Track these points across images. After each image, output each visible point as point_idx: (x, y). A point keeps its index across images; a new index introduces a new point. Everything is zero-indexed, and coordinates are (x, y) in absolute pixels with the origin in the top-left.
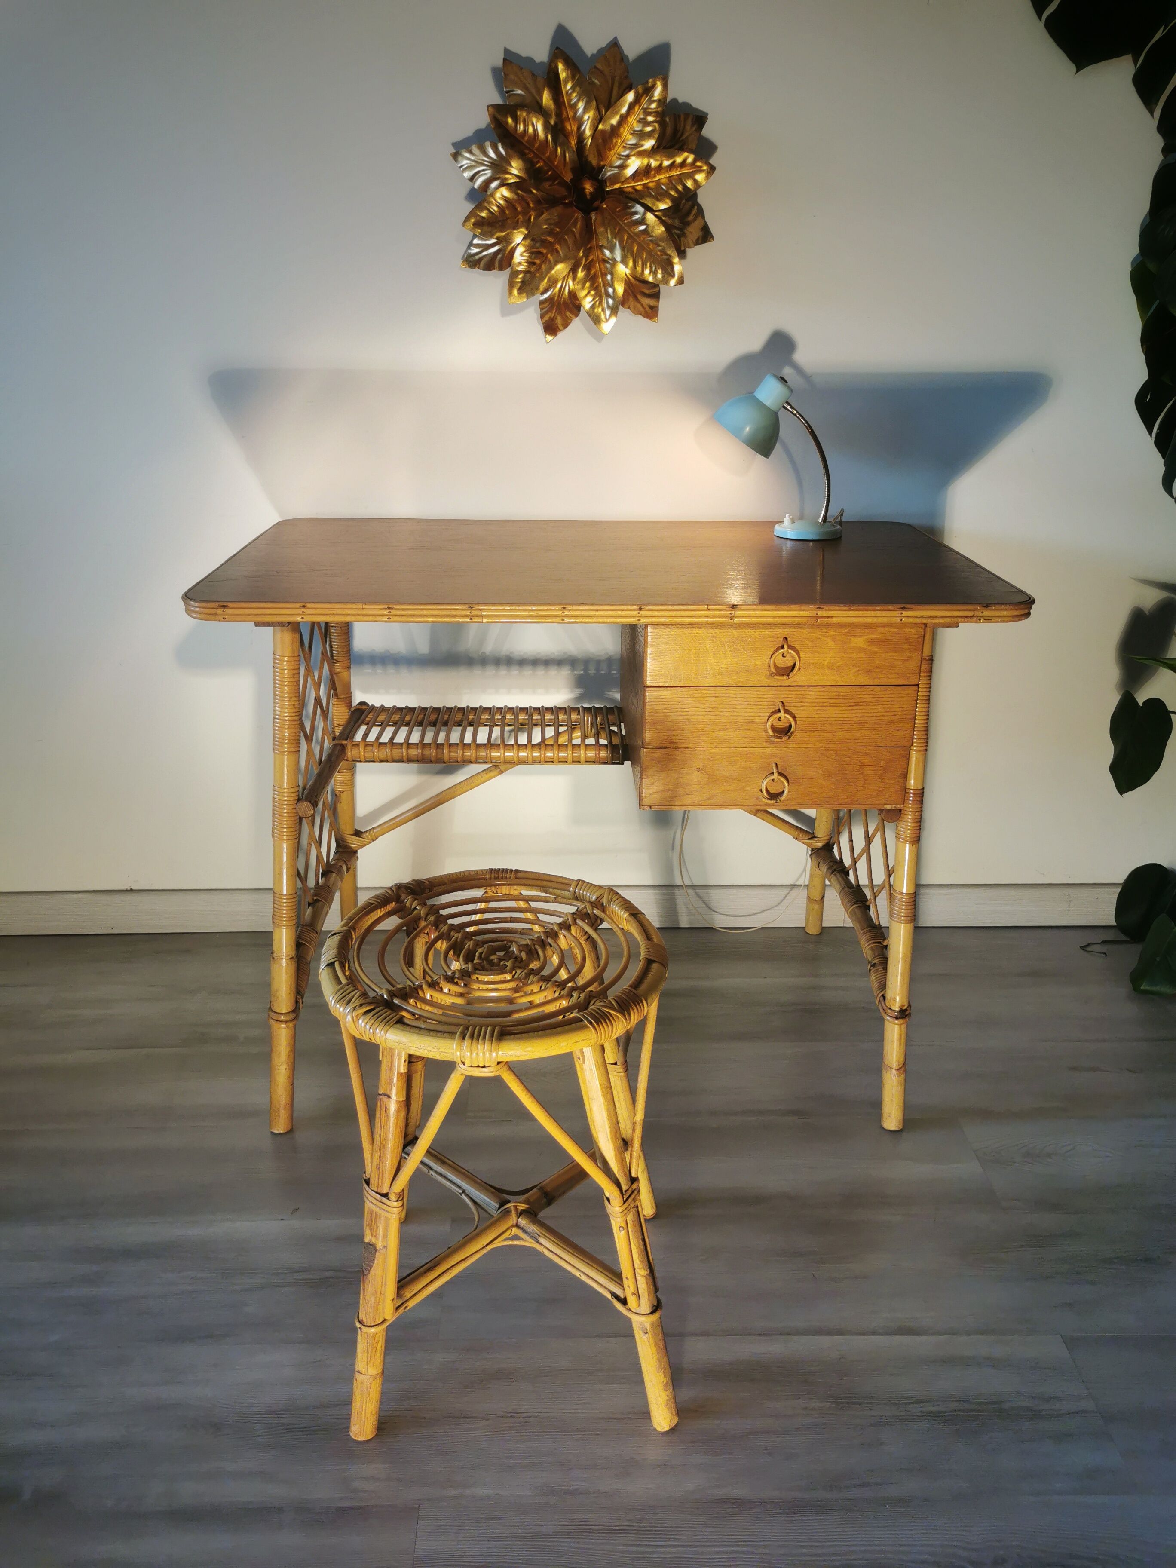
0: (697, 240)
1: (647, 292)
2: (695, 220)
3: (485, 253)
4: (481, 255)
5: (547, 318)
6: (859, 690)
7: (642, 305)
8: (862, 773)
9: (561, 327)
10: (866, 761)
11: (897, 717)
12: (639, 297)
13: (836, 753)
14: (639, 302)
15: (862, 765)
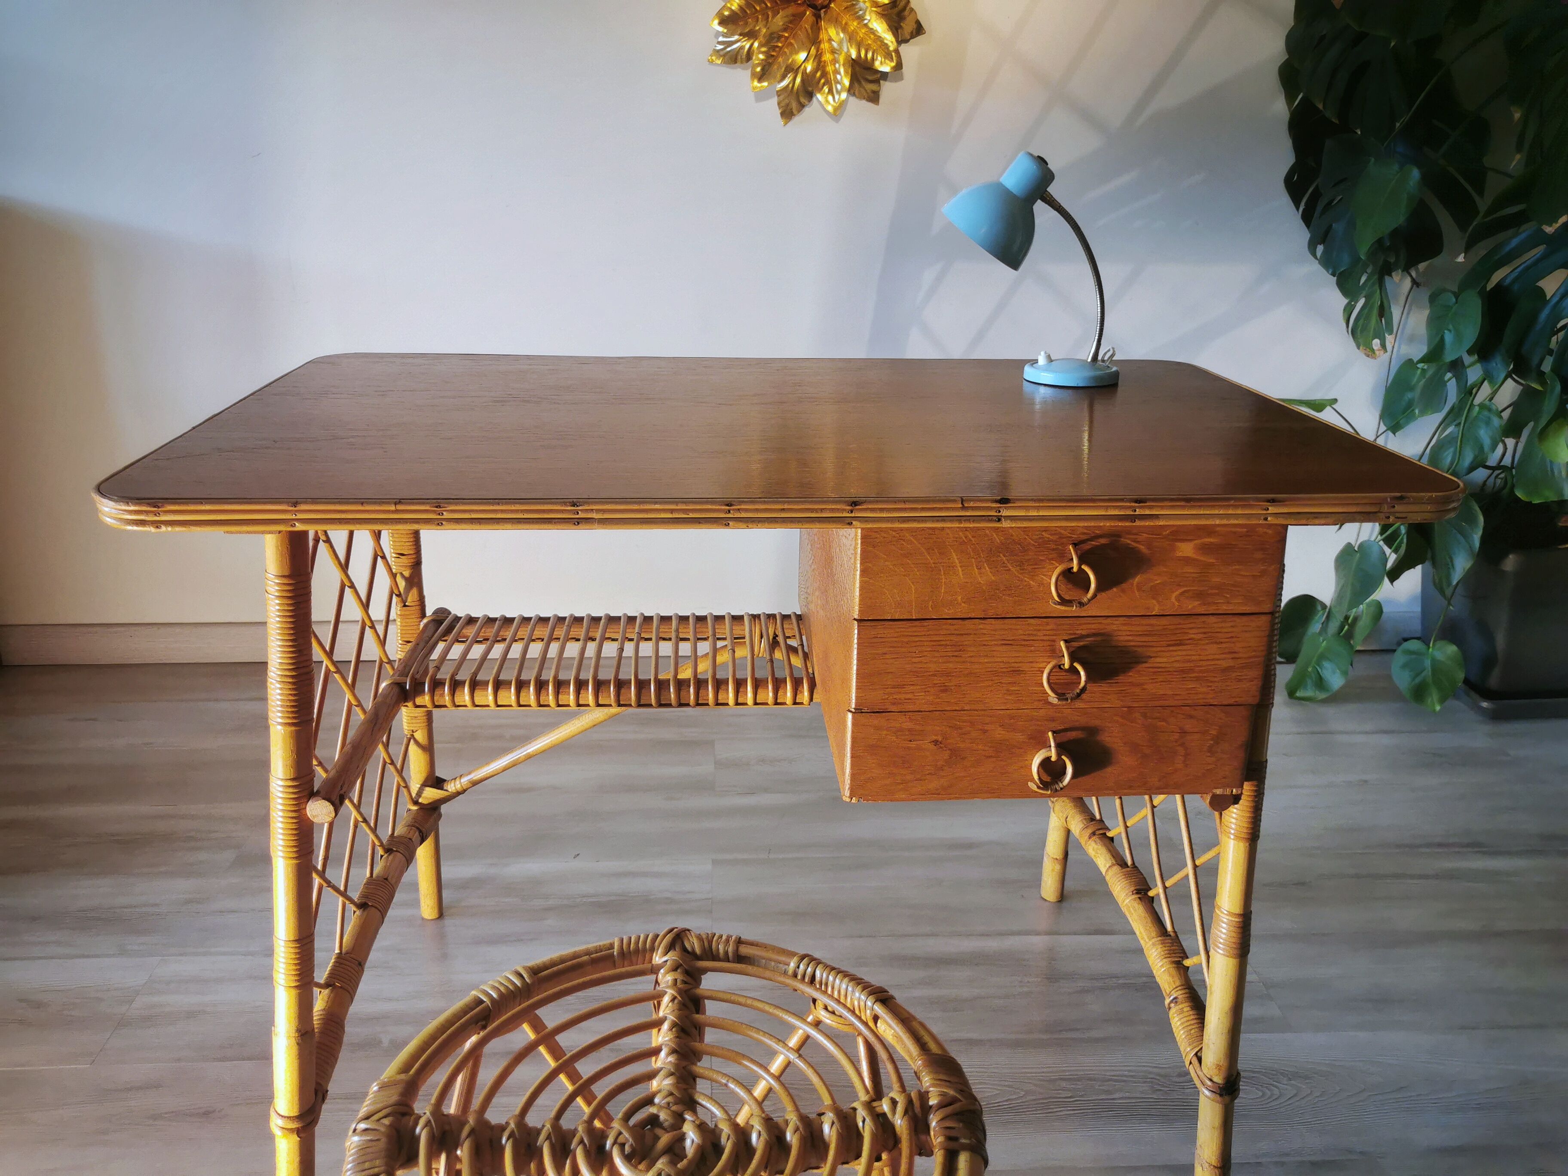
0: (912, 32)
1: (870, 78)
2: (910, 14)
3: (729, 49)
4: (725, 51)
5: (783, 104)
6: (1182, 622)
7: (866, 90)
8: (1182, 745)
9: (795, 111)
10: (1188, 725)
11: (1240, 661)
12: (863, 83)
13: (1145, 715)
14: (864, 88)
15: (1183, 732)
